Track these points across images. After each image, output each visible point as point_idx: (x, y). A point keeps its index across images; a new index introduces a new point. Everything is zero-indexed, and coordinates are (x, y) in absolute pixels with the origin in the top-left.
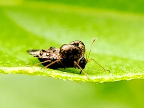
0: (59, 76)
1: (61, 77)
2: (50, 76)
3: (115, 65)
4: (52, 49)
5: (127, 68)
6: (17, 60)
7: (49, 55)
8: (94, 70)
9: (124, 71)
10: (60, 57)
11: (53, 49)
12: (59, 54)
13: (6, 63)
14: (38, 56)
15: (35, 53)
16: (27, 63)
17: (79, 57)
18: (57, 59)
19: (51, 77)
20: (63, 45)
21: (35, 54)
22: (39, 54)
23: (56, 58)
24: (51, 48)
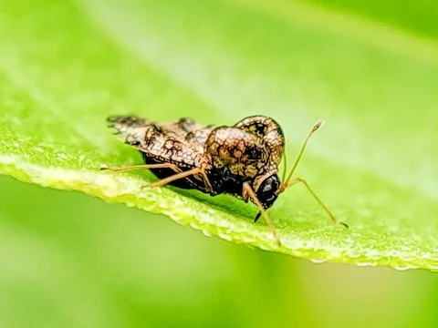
0: (193, 217)
1: (197, 222)
2: (166, 213)
3: (368, 206)
4: (185, 125)
5: (403, 223)
6: (74, 140)
7: (171, 149)
8: (300, 212)
9: (392, 234)
10: (203, 159)
11: (188, 125)
12: (201, 150)
13: (41, 144)
14: (138, 143)
15: (131, 130)
16: (103, 155)
17: (262, 171)
18: (194, 166)
19: (168, 217)
20: (219, 128)
21: (133, 133)
22: (143, 137)
23: (191, 163)
24: (183, 121)
